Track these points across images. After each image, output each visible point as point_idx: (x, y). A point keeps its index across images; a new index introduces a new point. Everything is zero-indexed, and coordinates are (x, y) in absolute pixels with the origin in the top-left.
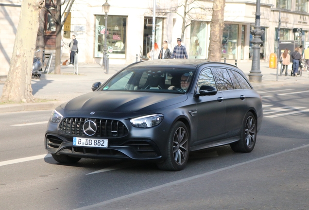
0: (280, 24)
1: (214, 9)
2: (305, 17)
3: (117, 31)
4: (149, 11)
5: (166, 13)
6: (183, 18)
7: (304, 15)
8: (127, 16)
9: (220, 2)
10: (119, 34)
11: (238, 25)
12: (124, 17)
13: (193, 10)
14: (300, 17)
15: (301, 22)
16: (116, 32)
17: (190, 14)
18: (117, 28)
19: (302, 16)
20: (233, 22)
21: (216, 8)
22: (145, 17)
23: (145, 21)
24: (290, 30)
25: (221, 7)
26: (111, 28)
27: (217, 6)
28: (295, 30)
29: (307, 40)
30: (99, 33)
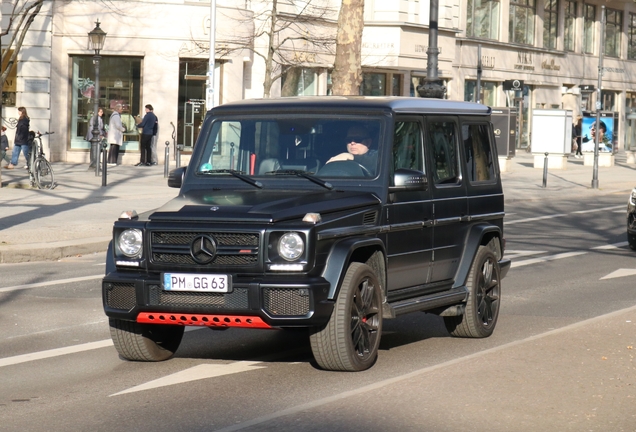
0: (479, 72)
1: (340, 42)
2: (528, 55)
3: (119, 90)
4: (191, 46)
5: (229, 51)
6: (267, 62)
7: (526, 51)
8: (142, 57)
9: (352, 26)
10: (123, 98)
11: (385, 74)
12: (134, 60)
13: (288, 43)
14: (519, 57)
15: (520, 67)
16: (116, 92)
17: (282, 52)
18: (119, 85)
19: (521, 54)
20: (377, 68)
21: (344, 40)
22: (181, 59)
23: (182, 67)
24: (496, 83)
25: (355, 37)
26: (106, 84)
27: (345, 34)
28: (508, 85)
29: (534, 106)
30: (80, 95)
